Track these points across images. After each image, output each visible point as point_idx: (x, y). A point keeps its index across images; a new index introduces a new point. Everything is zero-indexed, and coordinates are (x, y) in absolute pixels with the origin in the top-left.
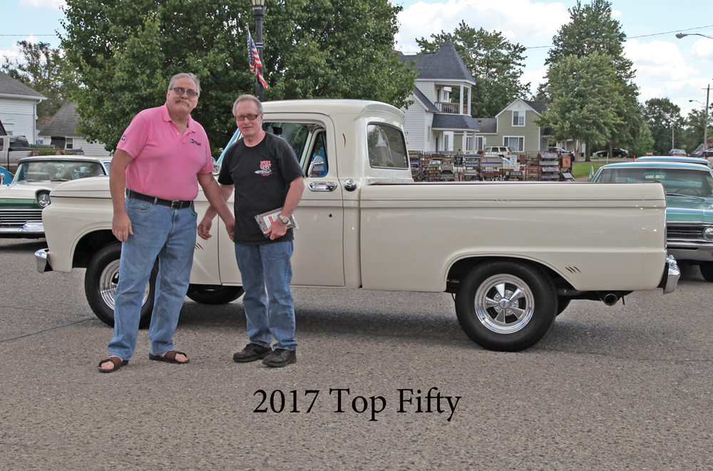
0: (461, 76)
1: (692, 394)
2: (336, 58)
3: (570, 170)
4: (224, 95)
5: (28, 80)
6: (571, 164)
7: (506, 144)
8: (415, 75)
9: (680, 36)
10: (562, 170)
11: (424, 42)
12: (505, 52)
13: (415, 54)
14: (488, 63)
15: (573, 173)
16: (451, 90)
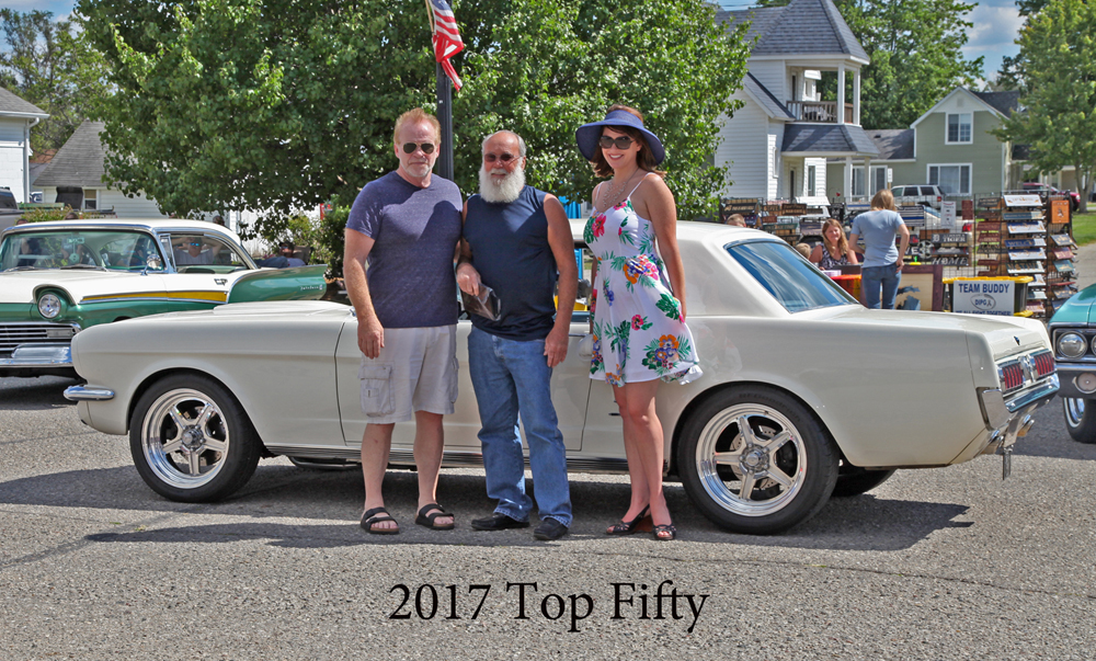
0: (840, 47)
2: (591, 22)
3: (1067, 229)
4: (379, 99)
5: (14, 82)
6: (1070, 217)
7: (934, 180)
10: (1050, 226)
13: (746, 8)
14: (895, 21)
15: (1074, 233)
16: (819, 78)
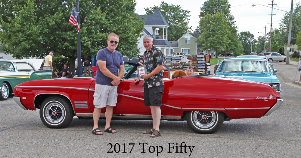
0: (163, 23)
1: (262, 154)
2: (110, 17)
3: (209, 62)
4: (62, 33)
6: (210, 60)
7: (182, 52)
8: (144, 23)
9: (253, 6)
10: (206, 62)
11: (147, 9)
12: (181, 13)
13: (144, 15)
14: (174, 18)
15: (211, 63)
16: (159, 30)
